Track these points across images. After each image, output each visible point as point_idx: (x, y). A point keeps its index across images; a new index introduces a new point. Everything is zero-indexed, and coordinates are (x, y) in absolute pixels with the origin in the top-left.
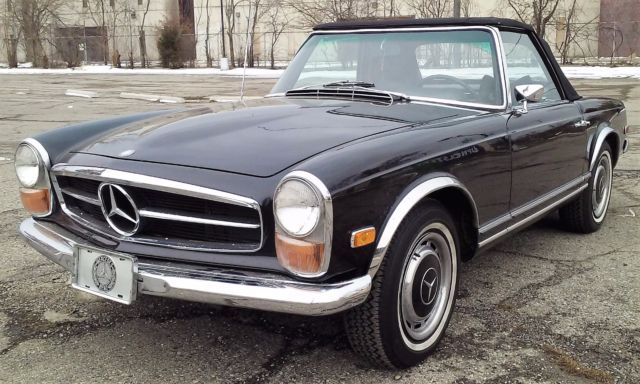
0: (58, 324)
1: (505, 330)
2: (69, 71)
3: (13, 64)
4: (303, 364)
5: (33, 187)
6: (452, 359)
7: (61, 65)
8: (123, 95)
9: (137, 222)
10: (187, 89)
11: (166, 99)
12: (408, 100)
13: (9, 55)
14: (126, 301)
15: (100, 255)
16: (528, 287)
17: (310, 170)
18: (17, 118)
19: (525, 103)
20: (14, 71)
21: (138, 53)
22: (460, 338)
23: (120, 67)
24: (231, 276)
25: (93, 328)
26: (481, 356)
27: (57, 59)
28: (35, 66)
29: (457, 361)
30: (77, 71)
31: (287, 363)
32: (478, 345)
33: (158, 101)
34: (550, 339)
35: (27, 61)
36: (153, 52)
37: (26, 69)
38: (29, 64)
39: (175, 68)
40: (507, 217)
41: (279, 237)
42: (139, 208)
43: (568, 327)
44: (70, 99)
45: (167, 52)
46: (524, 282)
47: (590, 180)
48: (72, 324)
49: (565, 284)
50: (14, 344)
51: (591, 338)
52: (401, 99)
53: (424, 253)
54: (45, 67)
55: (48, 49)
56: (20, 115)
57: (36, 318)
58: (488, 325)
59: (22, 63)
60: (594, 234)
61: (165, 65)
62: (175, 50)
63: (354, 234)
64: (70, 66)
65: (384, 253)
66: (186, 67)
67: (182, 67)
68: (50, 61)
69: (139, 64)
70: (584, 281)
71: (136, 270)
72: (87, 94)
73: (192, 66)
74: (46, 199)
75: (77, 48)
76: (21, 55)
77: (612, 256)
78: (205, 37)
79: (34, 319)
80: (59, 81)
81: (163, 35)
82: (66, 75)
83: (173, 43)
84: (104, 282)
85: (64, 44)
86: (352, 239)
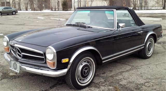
0: (12, 76)
1: (108, 82)
2: (40, 12)
3: (27, 10)
4: (58, 87)
5: (6, 46)
6: (92, 88)
7: (38, 10)
8: (51, 18)
9: (22, 55)
10: (67, 17)
11: (61, 19)
12: (91, 27)
13: (26, 8)
14: (18, 72)
15: (14, 62)
16: (121, 72)
17: (52, 46)
18: (24, 25)
19: (121, 28)
20: (27, 11)
21: (57, 7)
22: (96, 83)
23: (52, 10)
24: (38, 68)
25: (18, 77)
26: (99, 88)
27: (37, 8)
28: (32, 10)
29: (93, 89)
30: (42, 11)
31: (55, 87)
32: (100, 85)
33: (59, 20)
34: (118, 85)
35: (30, 9)
36: (61, 7)
37: (30, 11)
38: (31, 10)
39: (66, 11)
40: (112, 55)
41: (47, 60)
42: (22, 52)
43: (124, 82)
44: (38, 19)
45: (64, 7)
46: (120, 71)
47: (145, 46)
48: (14, 76)
49: (130, 72)
50: (1, 80)
51: (128, 85)
52: (90, 27)
53: (84, 64)
54: (34, 11)
55: (35, 6)
56: (24, 24)
57: (8, 75)
58: (105, 81)
59: (29, 9)
60: (147, 59)
61: (63, 10)
62: (66, 6)
63: (62, 60)
64: (40, 10)
65: (71, 64)
66: (69, 10)
67: (68, 10)
68: (36, 9)
69: (57, 10)
70: (136, 71)
71: (20, 65)
72: (42, 18)
73: (70, 10)
74: (8, 49)
75: (42, 6)
76: (29, 7)
77: (148, 65)
78: (74, 3)
79: (7, 74)
80: (37, 14)
81: (63, 2)
82: (39, 13)
83: (65, 4)
84: (15, 68)
85: (39, 5)
86: (62, 61)
